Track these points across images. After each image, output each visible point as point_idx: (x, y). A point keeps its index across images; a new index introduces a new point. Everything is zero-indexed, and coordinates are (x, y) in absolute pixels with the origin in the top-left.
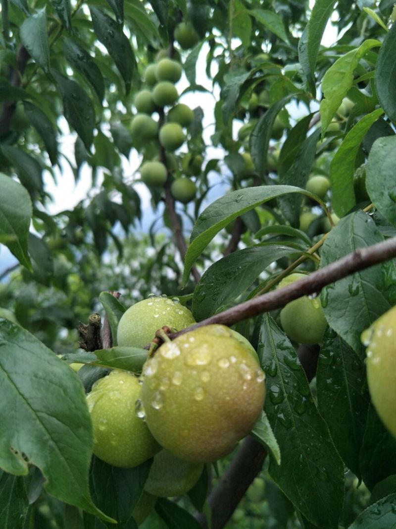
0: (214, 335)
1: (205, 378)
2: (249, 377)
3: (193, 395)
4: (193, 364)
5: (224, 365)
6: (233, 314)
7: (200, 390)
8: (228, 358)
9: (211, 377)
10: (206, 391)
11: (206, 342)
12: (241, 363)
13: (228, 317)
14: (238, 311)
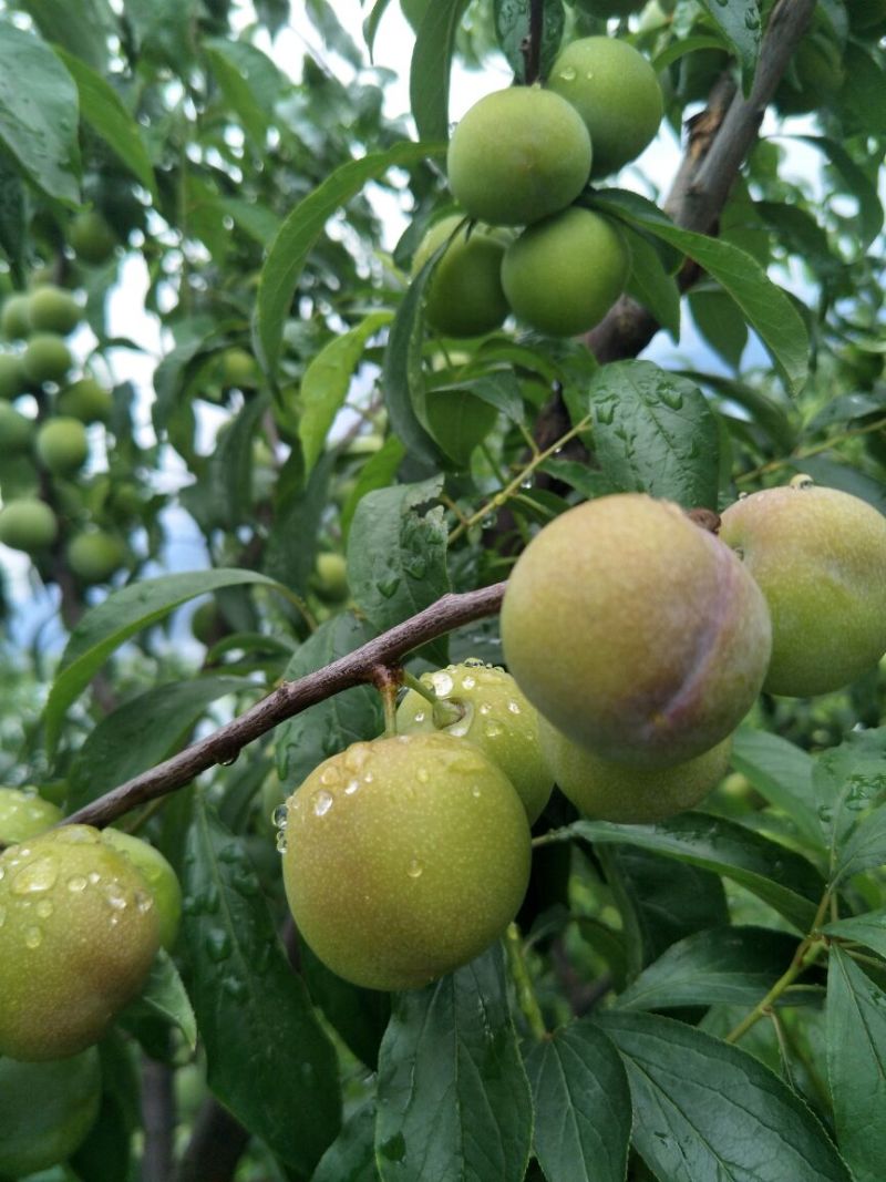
0: (67, 842)
1: (44, 911)
2: (121, 904)
3: (24, 941)
4: (26, 891)
5: (76, 887)
6: (107, 805)
7: (35, 932)
8: (85, 876)
9: (54, 908)
10: (44, 933)
11: (49, 853)
12: (110, 882)
13: (98, 811)
14: (115, 799)
